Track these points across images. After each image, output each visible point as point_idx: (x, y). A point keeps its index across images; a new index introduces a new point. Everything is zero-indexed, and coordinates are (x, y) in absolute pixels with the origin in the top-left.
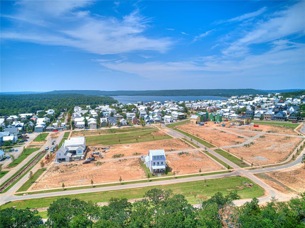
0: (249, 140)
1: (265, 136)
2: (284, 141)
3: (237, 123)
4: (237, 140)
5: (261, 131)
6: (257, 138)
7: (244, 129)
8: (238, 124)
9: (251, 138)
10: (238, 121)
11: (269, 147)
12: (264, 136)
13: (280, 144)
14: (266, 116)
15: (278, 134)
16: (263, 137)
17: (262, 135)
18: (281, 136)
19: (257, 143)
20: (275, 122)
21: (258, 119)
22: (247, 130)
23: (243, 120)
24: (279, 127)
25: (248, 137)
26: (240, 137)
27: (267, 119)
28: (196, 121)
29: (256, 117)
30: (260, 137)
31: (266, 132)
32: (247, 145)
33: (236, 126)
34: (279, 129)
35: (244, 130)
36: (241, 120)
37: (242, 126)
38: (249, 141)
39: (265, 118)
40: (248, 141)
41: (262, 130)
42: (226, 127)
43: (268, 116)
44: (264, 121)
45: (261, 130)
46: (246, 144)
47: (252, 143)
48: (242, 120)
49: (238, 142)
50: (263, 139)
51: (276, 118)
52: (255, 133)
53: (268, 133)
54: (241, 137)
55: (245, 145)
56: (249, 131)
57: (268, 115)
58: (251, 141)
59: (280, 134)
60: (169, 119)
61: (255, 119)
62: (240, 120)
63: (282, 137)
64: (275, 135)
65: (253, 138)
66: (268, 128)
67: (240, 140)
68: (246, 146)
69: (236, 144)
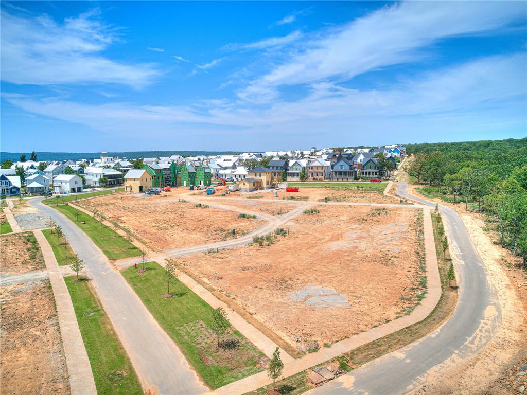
0: (271, 224)
1: (318, 209)
2: (375, 219)
3: (244, 184)
4: (234, 225)
5: (306, 198)
6: (296, 215)
7: (262, 197)
8: (247, 186)
9: (279, 218)
10: (249, 180)
11: (339, 242)
12: (316, 211)
13: (368, 227)
14: (312, 170)
15: (351, 204)
16: (312, 212)
17: (309, 209)
18: (361, 207)
19: (299, 231)
20: (334, 182)
21: (296, 179)
22: (268, 200)
23: (260, 176)
24: (346, 189)
25: (269, 215)
26: (244, 216)
27: (316, 177)
28: (138, 184)
29: (292, 175)
30: (305, 213)
31: (319, 201)
32: (262, 238)
33: (243, 193)
34: (348, 194)
35: (260, 200)
36: (255, 178)
37: (259, 191)
38: (273, 226)
39: (312, 176)
40: (269, 226)
41: (308, 198)
42: (216, 196)
43: (317, 171)
44: (310, 181)
45: (304, 198)
46: (260, 236)
47: (281, 232)
48: (258, 177)
49: (234, 232)
50: (314, 218)
51: (336, 175)
52: (291, 205)
53: (323, 203)
54: (249, 217)
55: (258, 241)
56: (276, 200)
57: (317, 167)
58: (278, 225)
59: (355, 204)
60: (68, 184)
61: (289, 179)
62: (253, 177)
63: (365, 211)
64: (344, 207)
65: (285, 216)
66: (322, 192)
67: (243, 224)
68: (261, 245)
69: (225, 239)
